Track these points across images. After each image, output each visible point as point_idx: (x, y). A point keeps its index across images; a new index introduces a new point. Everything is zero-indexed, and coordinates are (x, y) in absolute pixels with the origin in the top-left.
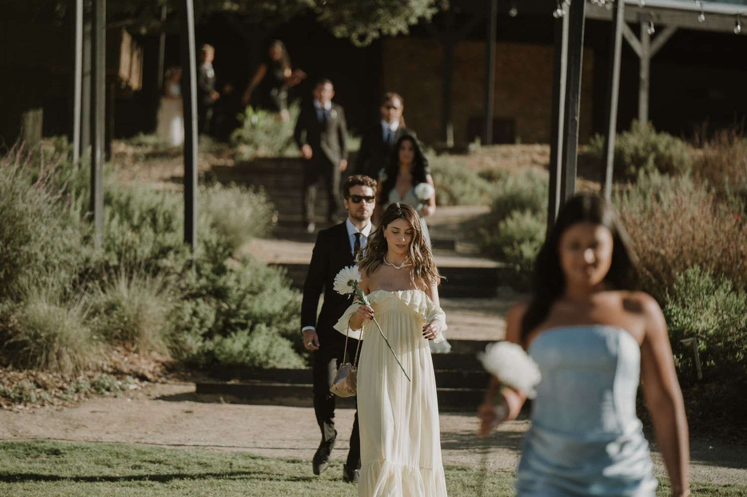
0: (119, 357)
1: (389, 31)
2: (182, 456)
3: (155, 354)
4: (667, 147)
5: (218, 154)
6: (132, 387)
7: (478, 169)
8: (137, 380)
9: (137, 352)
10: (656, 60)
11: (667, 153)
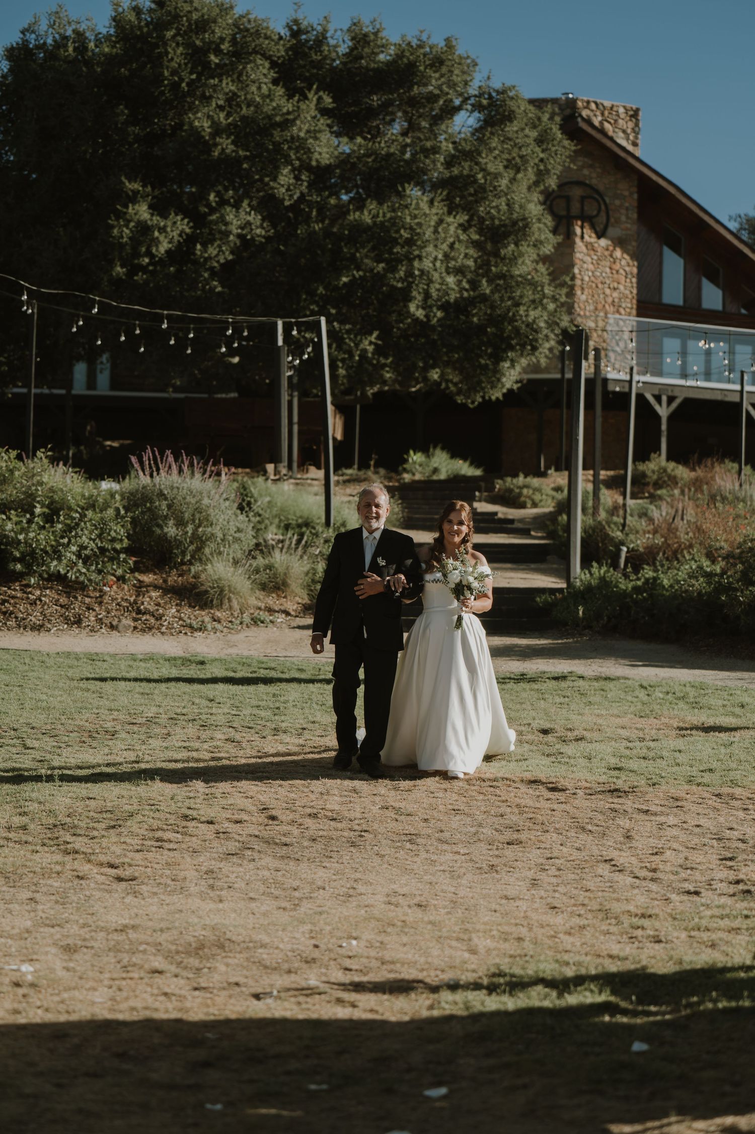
0: (272, 601)
1: (490, 397)
2: (288, 664)
3: (297, 599)
4: (673, 470)
5: (390, 479)
6: (279, 620)
7: (553, 485)
8: (284, 616)
9: (285, 597)
10: (671, 418)
11: (673, 474)
